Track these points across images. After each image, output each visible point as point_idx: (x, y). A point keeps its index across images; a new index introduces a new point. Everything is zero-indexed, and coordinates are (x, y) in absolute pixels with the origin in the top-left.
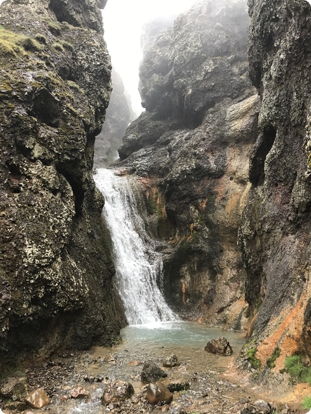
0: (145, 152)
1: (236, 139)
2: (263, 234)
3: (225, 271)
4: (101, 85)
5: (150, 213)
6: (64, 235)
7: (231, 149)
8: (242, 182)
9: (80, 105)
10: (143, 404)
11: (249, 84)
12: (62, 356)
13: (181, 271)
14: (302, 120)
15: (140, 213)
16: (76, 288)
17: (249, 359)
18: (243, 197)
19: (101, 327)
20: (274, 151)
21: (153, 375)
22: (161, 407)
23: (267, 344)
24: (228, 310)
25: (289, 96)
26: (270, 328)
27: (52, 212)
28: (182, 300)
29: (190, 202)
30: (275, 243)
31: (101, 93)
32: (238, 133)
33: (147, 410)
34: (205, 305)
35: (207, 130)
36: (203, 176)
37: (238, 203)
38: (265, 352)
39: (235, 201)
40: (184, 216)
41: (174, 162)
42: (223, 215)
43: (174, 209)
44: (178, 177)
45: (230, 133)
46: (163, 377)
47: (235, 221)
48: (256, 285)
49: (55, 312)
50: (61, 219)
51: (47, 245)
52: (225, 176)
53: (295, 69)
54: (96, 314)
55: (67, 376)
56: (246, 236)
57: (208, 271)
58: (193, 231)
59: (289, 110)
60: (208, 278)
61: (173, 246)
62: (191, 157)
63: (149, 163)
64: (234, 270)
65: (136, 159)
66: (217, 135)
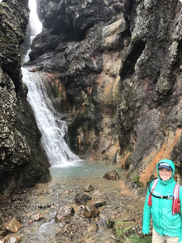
0: (48, 56)
1: (109, 48)
2: (135, 109)
3: (105, 130)
4: (23, 7)
5: (56, 96)
6: (13, 116)
7: (106, 55)
8: (114, 76)
9: (12, 21)
10: (83, 219)
11: (115, 12)
12: (19, 193)
13: (78, 131)
14: (166, 38)
15: (49, 96)
16: (24, 150)
17: (135, 183)
18: (114, 85)
19: (40, 172)
20: (143, 57)
21: (83, 200)
22: (94, 219)
23: (146, 173)
24: (109, 152)
25: (157, 21)
26: (145, 164)
27: (4, 100)
28: (79, 148)
29: (82, 89)
30: (143, 114)
31: (24, 13)
32: (110, 45)
33: (87, 222)
34: (93, 150)
35: (91, 42)
36: (89, 73)
37: (112, 89)
38: (145, 178)
39: (110, 88)
40: (78, 98)
41: (70, 63)
42: (103, 96)
43: (72, 94)
44: (74, 73)
45: (105, 45)
46: (90, 200)
47: (110, 100)
48: (127, 138)
49: (12, 167)
50: (10, 104)
51: (4, 124)
52: (103, 72)
53: (163, 2)
54: (36, 164)
55: (26, 206)
56: (123, 110)
57: (94, 130)
58: (84, 107)
59: (156, 31)
60: (94, 134)
61: (72, 116)
62: (82, 60)
63: (52, 63)
64: (110, 129)
65: (42, 60)
66: (97, 46)
